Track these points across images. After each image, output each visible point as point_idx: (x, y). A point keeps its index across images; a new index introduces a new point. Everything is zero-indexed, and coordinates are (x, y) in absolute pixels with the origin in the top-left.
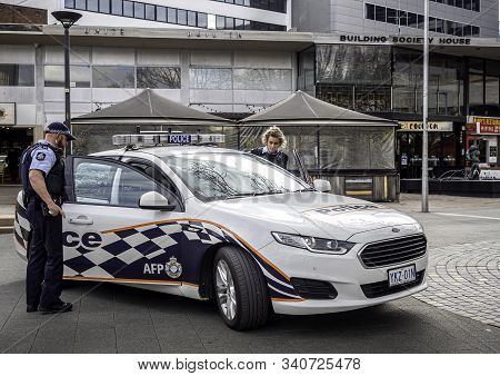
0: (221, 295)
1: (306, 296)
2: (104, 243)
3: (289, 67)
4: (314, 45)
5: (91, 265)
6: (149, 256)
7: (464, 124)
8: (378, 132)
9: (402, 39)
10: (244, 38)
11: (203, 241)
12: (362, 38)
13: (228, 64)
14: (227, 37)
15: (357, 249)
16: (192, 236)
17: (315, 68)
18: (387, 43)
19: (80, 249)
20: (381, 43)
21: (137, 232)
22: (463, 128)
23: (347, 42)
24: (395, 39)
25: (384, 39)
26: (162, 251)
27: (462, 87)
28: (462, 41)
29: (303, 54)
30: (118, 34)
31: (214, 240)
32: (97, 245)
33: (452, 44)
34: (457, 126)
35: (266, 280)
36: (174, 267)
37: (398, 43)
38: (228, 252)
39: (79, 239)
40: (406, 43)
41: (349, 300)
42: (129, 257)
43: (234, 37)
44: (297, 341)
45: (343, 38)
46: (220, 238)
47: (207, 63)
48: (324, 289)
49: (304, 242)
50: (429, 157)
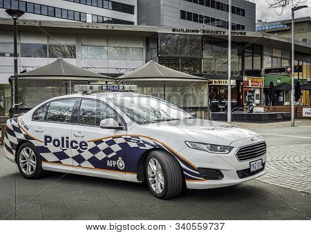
0: (150, 179)
1: (206, 178)
2: (89, 148)
3: (142, 46)
4: (157, 34)
5: (84, 160)
6: (109, 156)
7: (242, 81)
8: (198, 86)
9: (208, 31)
10: (115, 28)
11: (141, 148)
12: (185, 30)
13: (105, 44)
14: (105, 28)
15: (234, 151)
16: (132, 145)
17: (158, 47)
18: (199, 33)
19: (79, 151)
20: (196, 33)
21: (103, 142)
22: (242, 84)
23: (176, 32)
24: (204, 31)
25: (197, 31)
26: (114, 154)
27: (241, 60)
28: (241, 33)
29: (150, 39)
30: (37, 25)
31: (148, 147)
32: (86, 149)
33: (236, 35)
34: (238, 82)
35: (182, 169)
36: (121, 163)
37: (206, 33)
38: (158, 153)
39: (78, 145)
40: (210, 34)
41: (230, 180)
42: (100, 156)
43: (110, 28)
44: (202, 204)
45: (174, 30)
46: (152, 145)
47: (92, 43)
48: (217, 174)
49: (205, 147)
50: (232, 100)
